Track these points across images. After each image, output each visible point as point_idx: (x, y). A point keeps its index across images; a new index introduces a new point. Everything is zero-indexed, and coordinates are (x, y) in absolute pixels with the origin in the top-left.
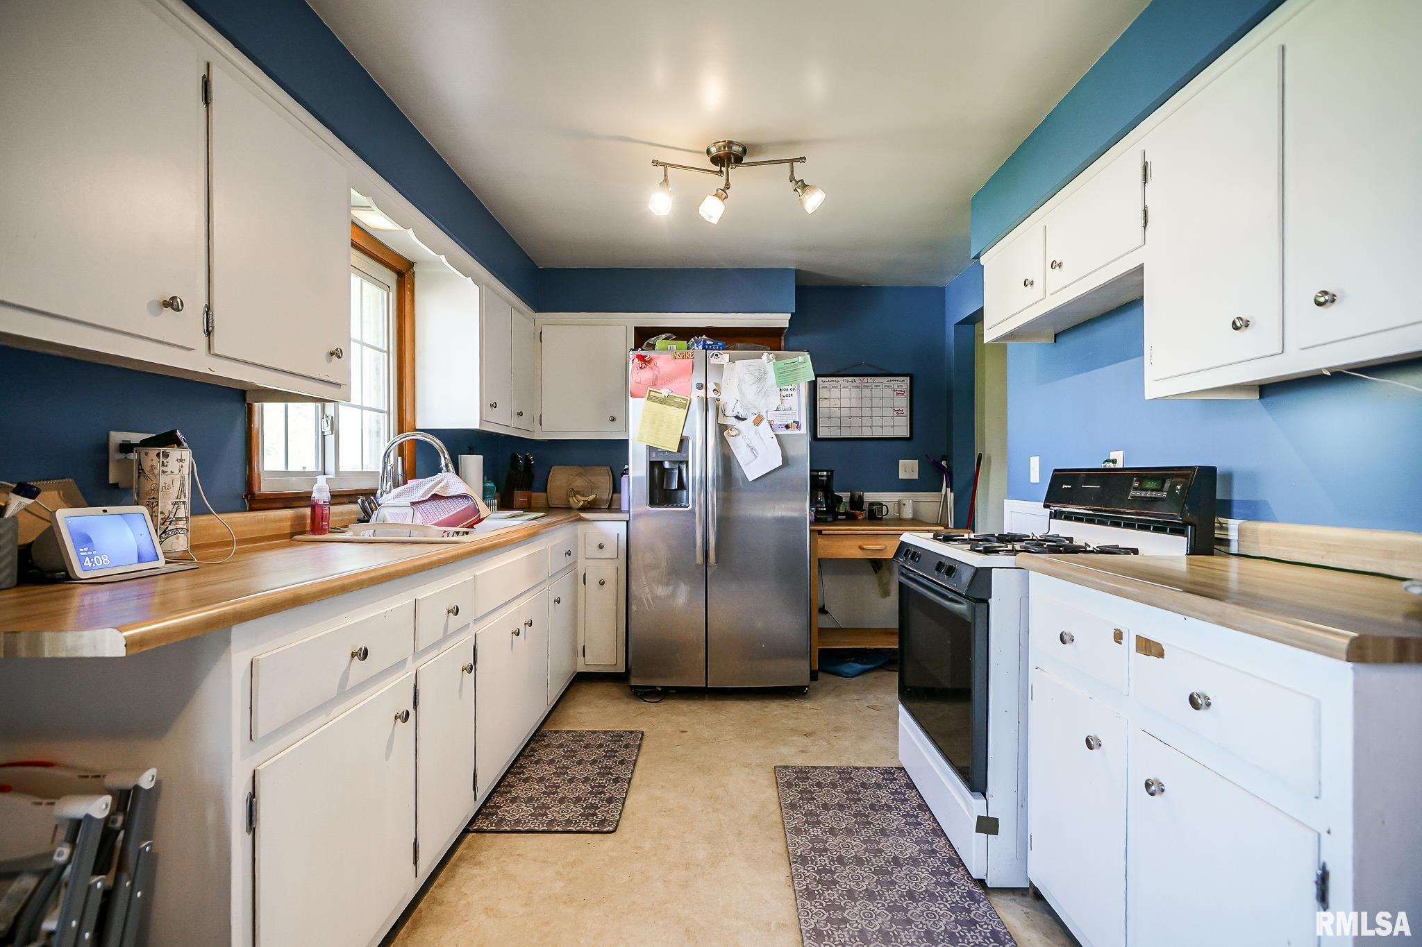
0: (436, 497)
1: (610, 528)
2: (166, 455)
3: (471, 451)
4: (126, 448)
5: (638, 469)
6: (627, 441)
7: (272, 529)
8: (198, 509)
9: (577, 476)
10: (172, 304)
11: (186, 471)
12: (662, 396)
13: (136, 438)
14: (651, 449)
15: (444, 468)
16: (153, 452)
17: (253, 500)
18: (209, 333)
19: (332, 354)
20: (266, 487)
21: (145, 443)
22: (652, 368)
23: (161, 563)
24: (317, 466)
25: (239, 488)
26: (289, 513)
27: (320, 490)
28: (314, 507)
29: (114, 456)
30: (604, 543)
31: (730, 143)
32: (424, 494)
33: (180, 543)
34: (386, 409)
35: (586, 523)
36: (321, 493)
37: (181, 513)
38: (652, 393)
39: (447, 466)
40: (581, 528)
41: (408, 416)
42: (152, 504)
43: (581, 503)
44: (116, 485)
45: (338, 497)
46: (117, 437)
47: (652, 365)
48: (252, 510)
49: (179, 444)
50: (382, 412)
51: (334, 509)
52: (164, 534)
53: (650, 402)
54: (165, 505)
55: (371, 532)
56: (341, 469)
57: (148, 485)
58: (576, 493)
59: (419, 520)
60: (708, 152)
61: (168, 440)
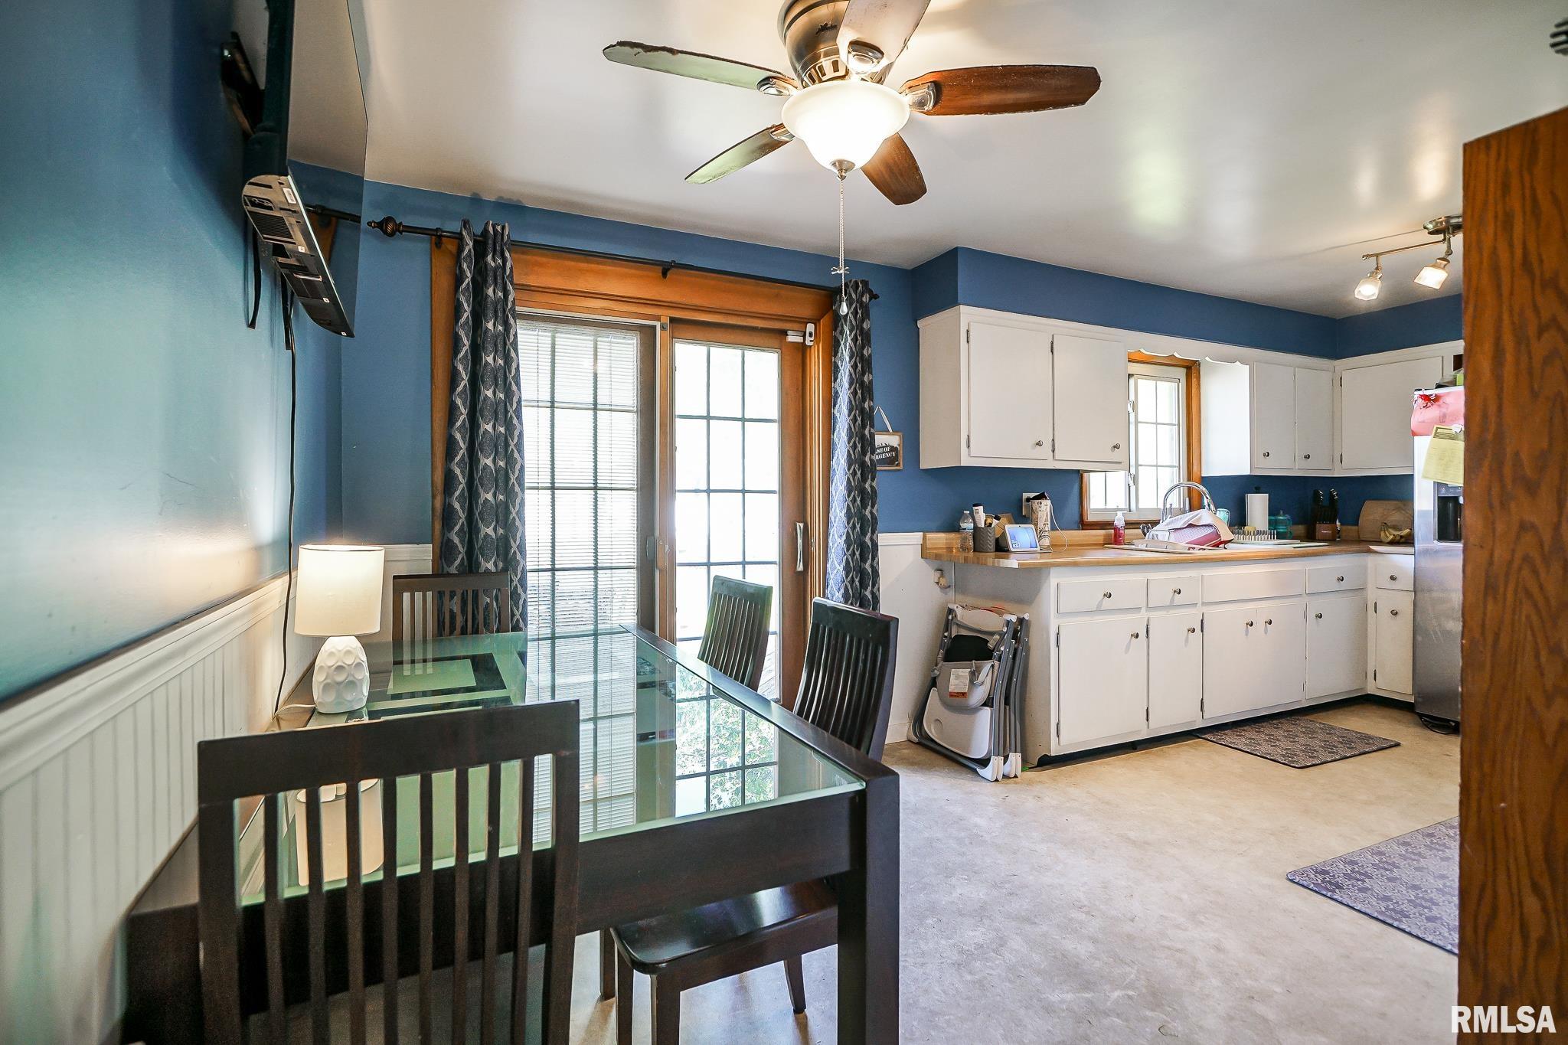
0: (1191, 526)
1: (1402, 561)
2: (1041, 503)
3: (1258, 491)
4: (1028, 500)
5: (1424, 503)
6: (1412, 476)
7: (1093, 540)
8: (1053, 528)
9: (1394, 510)
10: (1039, 444)
11: (1048, 510)
12: (1453, 432)
13: (1032, 495)
14: (1439, 485)
15: (1207, 506)
16: (1036, 501)
17: (1083, 525)
18: (1053, 451)
19: (1114, 447)
20: (1091, 518)
21: (1035, 498)
22: (1439, 406)
23: (1038, 549)
24: (1126, 505)
25: (1077, 518)
26: (1103, 532)
27: (1119, 520)
28: (1116, 529)
29: (1024, 503)
30: (1396, 575)
31: (1449, 218)
32: (1183, 524)
33: (1046, 542)
34: (1177, 465)
35: (1374, 555)
36: (1119, 522)
37: (1047, 529)
38: (1439, 430)
39: (1209, 505)
40: (1370, 560)
41: (1195, 468)
42: (1036, 525)
43: (1392, 537)
44: (1025, 516)
45: (1130, 524)
46: (1025, 495)
47: (1441, 402)
48: (1082, 529)
49: (1046, 498)
50: (1175, 467)
51: (1127, 531)
52: (1040, 538)
53: (1437, 439)
54: (1041, 525)
55: (1145, 545)
56: (1140, 507)
57: (1034, 516)
58: (1385, 526)
59: (1172, 540)
60: (1425, 228)
61: (1042, 497)
